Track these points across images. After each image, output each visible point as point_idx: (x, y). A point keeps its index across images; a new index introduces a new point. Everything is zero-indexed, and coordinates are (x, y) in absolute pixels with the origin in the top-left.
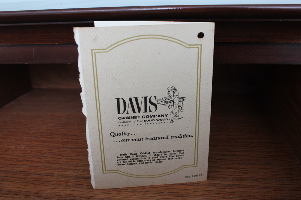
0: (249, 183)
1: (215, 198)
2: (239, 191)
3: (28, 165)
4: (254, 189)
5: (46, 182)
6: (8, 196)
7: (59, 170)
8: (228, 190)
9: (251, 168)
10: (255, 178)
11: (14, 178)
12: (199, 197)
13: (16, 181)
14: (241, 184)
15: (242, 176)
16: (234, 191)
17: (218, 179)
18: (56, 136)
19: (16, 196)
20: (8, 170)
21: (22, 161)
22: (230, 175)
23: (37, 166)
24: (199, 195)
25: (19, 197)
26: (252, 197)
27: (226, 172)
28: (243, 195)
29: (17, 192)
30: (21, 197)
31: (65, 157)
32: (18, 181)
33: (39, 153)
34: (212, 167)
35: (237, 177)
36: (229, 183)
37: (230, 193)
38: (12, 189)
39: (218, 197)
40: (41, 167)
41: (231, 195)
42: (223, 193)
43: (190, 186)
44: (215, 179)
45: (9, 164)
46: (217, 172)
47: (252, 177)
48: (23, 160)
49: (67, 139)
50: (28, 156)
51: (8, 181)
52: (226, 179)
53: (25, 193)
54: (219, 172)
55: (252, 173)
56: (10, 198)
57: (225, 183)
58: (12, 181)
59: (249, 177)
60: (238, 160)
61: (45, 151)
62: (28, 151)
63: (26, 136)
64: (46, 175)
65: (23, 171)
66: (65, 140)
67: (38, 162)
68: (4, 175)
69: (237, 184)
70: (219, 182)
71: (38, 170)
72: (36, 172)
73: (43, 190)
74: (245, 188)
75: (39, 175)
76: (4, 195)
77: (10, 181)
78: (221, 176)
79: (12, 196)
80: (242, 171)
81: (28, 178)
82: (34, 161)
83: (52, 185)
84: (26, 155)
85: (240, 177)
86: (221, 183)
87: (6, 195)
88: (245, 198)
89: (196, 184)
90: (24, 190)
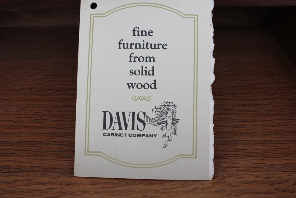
0: (280, 138)
1: (250, 157)
2: (272, 148)
3: (29, 133)
4: (287, 144)
5: (58, 153)
6: (20, 174)
7: (69, 137)
8: (260, 147)
9: (278, 120)
10: (284, 131)
11: (19, 151)
12: (233, 158)
13: (22, 155)
14: (272, 139)
15: (270, 129)
16: (266, 148)
17: (247, 135)
18: (49, 92)
19: (30, 174)
20: (8, 141)
21: (19, 128)
22: (258, 130)
23: (40, 134)
24: (232, 155)
25: (34, 175)
26: (287, 154)
27: (252, 126)
28: (277, 153)
29: (28, 169)
30: (36, 175)
31: (69, 118)
32: (24, 155)
33: (36, 116)
34: (236, 121)
35: (266, 131)
36: (260, 139)
37: (263, 151)
38: (21, 165)
39: (253, 157)
40: (45, 134)
41: (266, 154)
42: (256, 151)
43: (219, 145)
44: (244, 135)
45: (6, 133)
46: (243, 127)
47: (282, 131)
48: (20, 126)
49: (64, 94)
50: (25, 121)
51: (13, 154)
52: (255, 135)
53: (39, 169)
54: (246, 127)
55: (280, 125)
56: (23, 176)
57: (256, 139)
58: (17, 155)
59: (278, 131)
60: (262, 110)
61: (44, 112)
62: (23, 114)
63: (13, 95)
64: (55, 144)
65: (27, 141)
66: (62, 96)
67: (40, 128)
68: (5, 147)
69: (268, 139)
70: (248, 139)
71: (44, 138)
72: (43, 141)
73: (59, 163)
74: (277, 144)
75: (47, 145)
76: (14, 174)
77: (15, 155)
78: (249, 131)
79: (24, 174)
80: (269, 124)
81: (35, 149)
82: (35, 127)
83: (67, 156)
84: (22, 119)
85: (269, 131)
86: (252, 139)
87: (17, 174)
88: (281, 156)
89: (226, 143)
90: (36, 165)
